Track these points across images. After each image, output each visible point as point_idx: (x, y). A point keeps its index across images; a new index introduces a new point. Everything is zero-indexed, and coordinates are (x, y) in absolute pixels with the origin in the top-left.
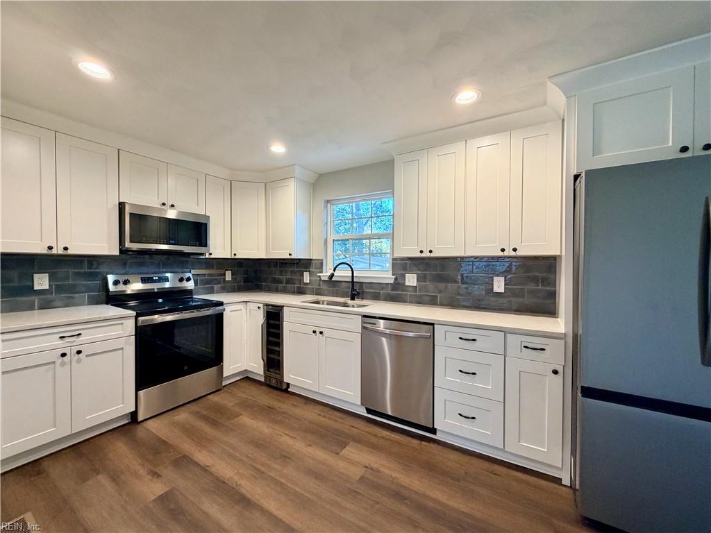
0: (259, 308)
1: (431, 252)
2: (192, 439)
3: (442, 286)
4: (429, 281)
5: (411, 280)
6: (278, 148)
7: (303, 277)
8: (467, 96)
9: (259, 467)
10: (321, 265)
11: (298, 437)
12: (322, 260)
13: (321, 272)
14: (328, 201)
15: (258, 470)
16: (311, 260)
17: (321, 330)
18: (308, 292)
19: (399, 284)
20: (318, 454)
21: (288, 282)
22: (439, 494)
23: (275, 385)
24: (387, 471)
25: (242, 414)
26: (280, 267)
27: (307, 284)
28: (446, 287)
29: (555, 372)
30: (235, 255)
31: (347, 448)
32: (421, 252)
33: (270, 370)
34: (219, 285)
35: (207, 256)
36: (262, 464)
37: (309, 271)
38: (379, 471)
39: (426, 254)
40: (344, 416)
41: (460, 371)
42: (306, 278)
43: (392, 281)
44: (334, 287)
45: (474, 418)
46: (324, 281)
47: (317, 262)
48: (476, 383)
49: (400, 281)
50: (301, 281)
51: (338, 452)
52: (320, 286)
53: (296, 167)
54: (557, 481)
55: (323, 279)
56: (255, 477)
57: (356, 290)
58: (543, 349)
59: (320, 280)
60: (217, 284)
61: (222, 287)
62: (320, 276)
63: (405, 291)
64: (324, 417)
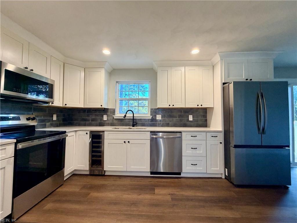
0: (87, 133)
1: (173, 105)
2: (70, 215)
3: (171, 119)
4: (166, 117)
5: (159, 117)
6: (106, 52)
7: (103, 117)
8: (195, 51)
9: (126, 213)
10: (114, 111)
11: (131, 193)
12: (115, 109)
13: (114, 115)
14: (117, 82)
15: (126, 214)
16: (108, 109)
17: (128, 140)
18: (105, 125)
19: (154, 119)
20: (147, 197)
21: (93, 120)
22: (199, 194)
23: (98, 174)
24: (178, 193)
25: (90, 193)
26: (87, 113)
27: (105, 121)
28: (173, 119)
29: (221, 143)
30: (66, 105)
31: (155, 190)
32: (170, 105)
33: (93, 166)
34: (49, 123)
35: (50, 104)
36: (127, 211)
37: (107, 115)
38: (175, 194)
39: (171, 106)
40: (142, 179)
41: (192, 148)
42: (105, 118)
43: (150, 118)
44: (122, 122)
45: (197, 164)
46: (115, 119)
47: (112, 110)
48: (198, 151)
49: (153, 118)
50: (102, 119)
51: (154, 193)
52: (113, 121)
53: (107, 63)
54: (221, 178)
55: (115, 118)
56: (128, 218)
57: (134, 122)
58: (217, 136)
59: (113, 119)
60: (48, 122)
61: (51, 124)
62: (113, 117)
63: (156, 122)
64: (134, 181)
